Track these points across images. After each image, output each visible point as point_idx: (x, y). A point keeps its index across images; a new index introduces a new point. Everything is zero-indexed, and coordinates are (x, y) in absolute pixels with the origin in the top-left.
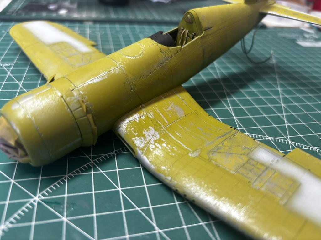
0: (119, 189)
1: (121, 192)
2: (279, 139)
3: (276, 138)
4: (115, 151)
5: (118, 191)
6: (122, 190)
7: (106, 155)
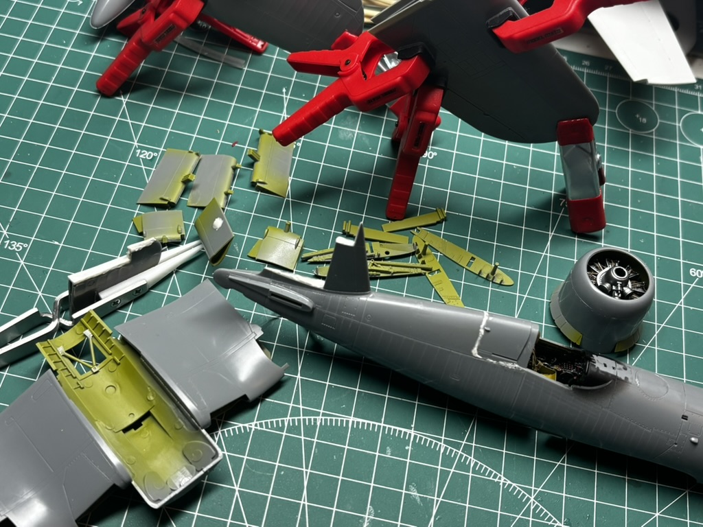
0: (237, 488)
1: (237, 493)
2: (518, 488)
3: (514, 485)
4: (255, 422)
5: (234, 490)
6: (239, 491)
7: (241, 425)
